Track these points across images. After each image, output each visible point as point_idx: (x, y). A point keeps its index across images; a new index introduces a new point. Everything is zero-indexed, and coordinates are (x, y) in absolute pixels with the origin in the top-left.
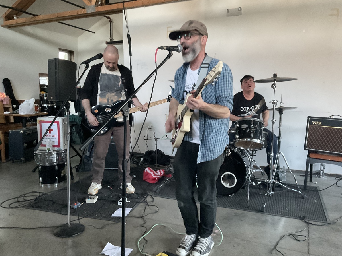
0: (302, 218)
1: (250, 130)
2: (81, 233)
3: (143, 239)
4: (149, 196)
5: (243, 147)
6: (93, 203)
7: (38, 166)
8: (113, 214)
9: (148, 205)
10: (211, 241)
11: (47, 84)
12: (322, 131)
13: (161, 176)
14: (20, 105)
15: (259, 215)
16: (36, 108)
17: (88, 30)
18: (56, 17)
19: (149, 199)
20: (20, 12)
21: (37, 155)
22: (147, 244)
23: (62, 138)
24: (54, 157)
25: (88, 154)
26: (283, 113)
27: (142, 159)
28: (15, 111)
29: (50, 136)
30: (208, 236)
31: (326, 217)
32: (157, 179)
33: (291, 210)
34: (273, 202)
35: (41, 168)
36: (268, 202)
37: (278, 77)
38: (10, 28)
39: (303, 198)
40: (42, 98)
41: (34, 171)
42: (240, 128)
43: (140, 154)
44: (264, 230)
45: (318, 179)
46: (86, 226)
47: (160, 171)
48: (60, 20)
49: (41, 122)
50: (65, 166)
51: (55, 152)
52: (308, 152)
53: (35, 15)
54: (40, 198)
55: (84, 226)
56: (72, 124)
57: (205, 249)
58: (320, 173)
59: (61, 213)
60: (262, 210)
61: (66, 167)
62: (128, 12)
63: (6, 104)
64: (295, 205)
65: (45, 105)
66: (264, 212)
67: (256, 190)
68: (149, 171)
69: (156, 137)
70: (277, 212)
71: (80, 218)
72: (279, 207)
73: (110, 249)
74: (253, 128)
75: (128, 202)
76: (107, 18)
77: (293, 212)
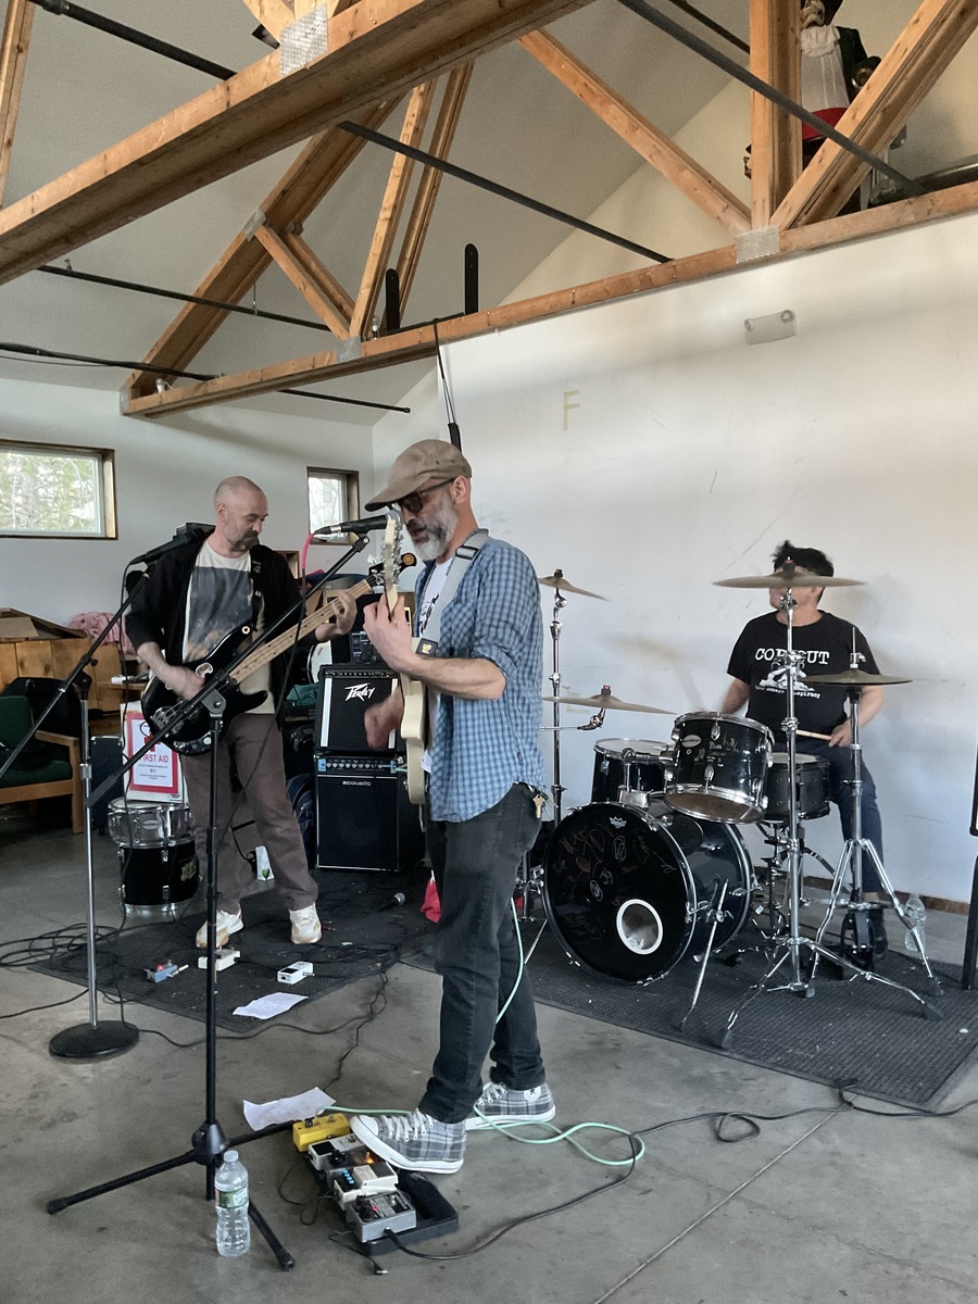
0: (839, 1084)
1: (705, 757)
4: (398, 964)
8: (239, 1008)
24: (158, 824)
29: (153, 758)
33: (832, 1053)
35: (123, 854)
38: (149, 419)
39: (923, 1015)
53: (205, 378)
55: (138, 1031)
60: (716, 1041)
64: (865, 1038)
66: (720, 1048)
70: (771, 1052)
72: (799, 1037)
74: (720, 747)
77: (833, 1060)
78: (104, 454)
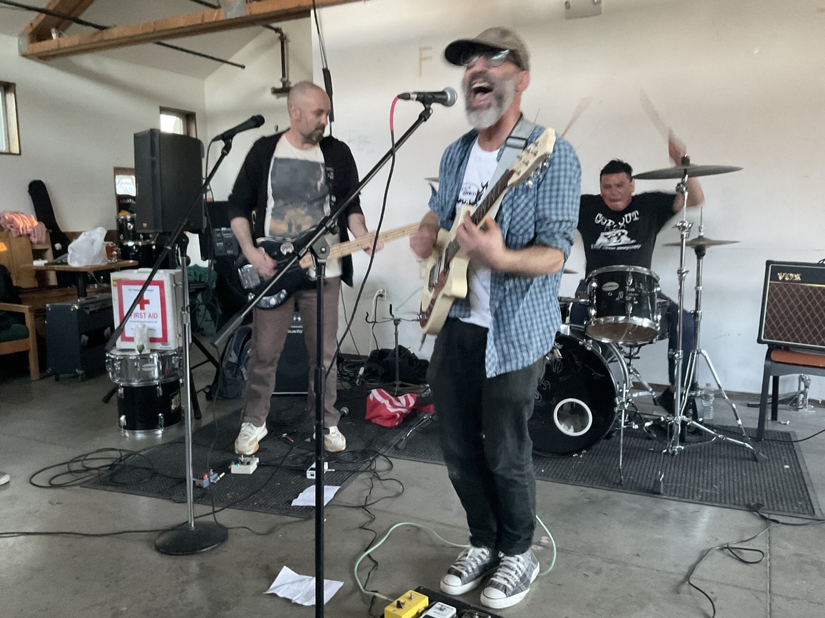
0: (753, 508)
1: (624, 297)
2: (218, 546)
3: (368, 558)
4: (381, 457)
5: (607, 337)
6: (249, 475)
7: (117, 387)
8: (294, 501)
9: (378, 478)
10: (532, 563)
11: (134, 194)
12: (802, 297)
13: (409, 409)
14: (70, 242)
15: (648, 501)
16: (109, 250)
17: (230, 60)
18: (152, 30)
19: (380, 464)
20: (66, 22)
21: (114, 360)
22: (377, 569)
23: (172, 321)
24: (154, 367)
25: (234, 358)
26: (704, 254)
27: (362, 371)
28: (59, 258)
29: (143, 315)
30: (522, 552)
31: (811, 503)
32: (398, 415)
33: (727, 489)
34: (680, 470)
35: (122, 392)
36: (670, 469)
37: (692, 165)
39: (756, 460)
40: (122, 226)
41: (107, 400)
42: (599, 290)
43: (358, 357)
44: (660, 537)
45: (793, 413)
46: (231, 528)
47: (406, 398)
48: (161, 37)
49: (121, 283)
50: (179, 388)
51: (156, 354)
52: (767, 348)
53: (102, 28)
54: (123, 463)
55: (228, 528)
56: (196, 289)
57: (516, 582)
58: (796, 400)
59: (171, 499)
60: (655, 490)
61: (182, 389)
62: (325, 13)
63: (39, 243)
64: (736, 477)
65: (130, 244)
66: (659, 493)
67: (640, 440)
68: (379, 398)
69: (396, 316)
70: (691, 493)
71: (216, 509)
72: (697, 481)
73: (289, 583)
74: (633, 290)
75: (330, 470)
76: (274, 32)
77: (732, 493)
78: (7, 87)
